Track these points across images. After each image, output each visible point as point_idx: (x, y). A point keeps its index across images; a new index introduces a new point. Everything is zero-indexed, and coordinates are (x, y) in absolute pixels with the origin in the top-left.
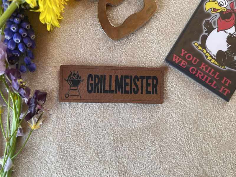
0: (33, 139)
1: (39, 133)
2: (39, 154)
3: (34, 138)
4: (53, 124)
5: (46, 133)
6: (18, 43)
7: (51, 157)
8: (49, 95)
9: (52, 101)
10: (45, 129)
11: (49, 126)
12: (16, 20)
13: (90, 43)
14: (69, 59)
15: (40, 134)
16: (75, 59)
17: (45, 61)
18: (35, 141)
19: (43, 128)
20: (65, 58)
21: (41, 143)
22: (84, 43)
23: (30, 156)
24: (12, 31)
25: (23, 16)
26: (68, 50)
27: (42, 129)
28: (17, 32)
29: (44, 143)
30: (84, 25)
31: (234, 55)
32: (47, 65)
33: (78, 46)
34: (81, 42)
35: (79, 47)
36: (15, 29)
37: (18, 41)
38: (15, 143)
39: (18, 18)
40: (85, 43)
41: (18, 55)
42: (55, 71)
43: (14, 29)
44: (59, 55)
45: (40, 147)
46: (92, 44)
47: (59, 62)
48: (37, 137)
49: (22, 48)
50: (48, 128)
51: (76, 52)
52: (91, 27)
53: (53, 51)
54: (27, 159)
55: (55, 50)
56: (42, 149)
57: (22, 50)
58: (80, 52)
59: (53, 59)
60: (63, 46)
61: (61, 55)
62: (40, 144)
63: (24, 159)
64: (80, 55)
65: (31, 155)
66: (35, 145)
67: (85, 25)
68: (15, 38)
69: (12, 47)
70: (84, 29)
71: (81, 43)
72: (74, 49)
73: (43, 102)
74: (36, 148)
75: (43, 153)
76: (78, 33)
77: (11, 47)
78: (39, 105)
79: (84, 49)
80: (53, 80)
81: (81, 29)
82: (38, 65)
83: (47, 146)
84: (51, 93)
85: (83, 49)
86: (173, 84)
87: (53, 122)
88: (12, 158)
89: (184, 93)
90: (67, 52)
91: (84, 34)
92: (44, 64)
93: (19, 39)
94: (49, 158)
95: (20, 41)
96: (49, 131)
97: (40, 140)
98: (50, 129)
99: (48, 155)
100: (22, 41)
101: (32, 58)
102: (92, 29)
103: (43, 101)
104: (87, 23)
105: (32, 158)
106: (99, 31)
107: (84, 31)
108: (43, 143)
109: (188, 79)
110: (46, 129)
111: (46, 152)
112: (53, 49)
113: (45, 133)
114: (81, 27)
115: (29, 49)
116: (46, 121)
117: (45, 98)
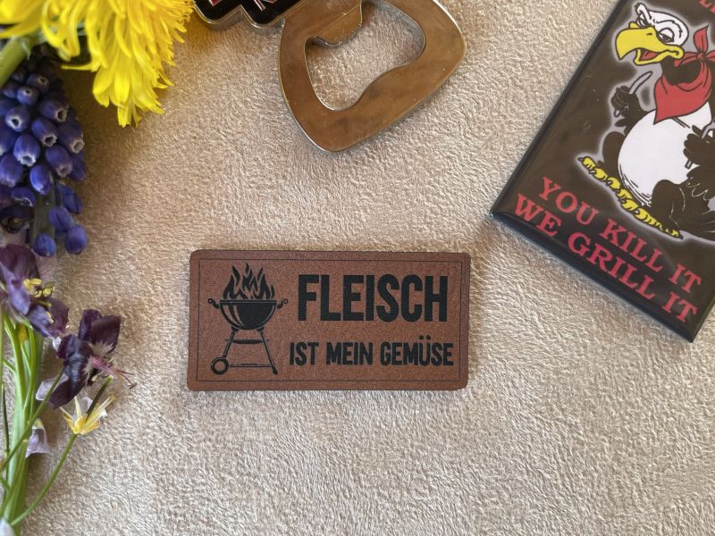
0: (78, 461)
1: (96, 444)
2: (97, 509)
3: (81, 459)
4: (141, 415)
5: (121, 442)
6: (29, 165)
7: (135, 519)
8: (129, 323)
9: (138, 343)
10: (115, 431)
11: (130, 420)
12: (22, 95)
13: (256, 160)
14: (191, 210)
15: (99, 447)
16: (210, 210)
17: (115, 217)
18: (86, 468)
19: (109, 428)
20: (178, 208)
21: (105, 475)
22: (238, 160)
23: (71, 514)
24: (11, 128)
25: (46, 83)
26: (187, 184)
27: (107, 432)
28: (28, 131)
29: (114, 475)
30: (237, 106)
31: (709, 196)
32: (122, 232)
33: (220, 170)
34: (227, 156)
35: (221, 173)
36: (20, 122)
37: (28, 159)
38: (21, 476)
39: (31, 86)
40: (242, 162)
41: (28, 203)
42: (149, 248)
43: (15, 122)
44: (160, 198)
45: (101, 486)
46: (262, 162)
47: (162, 220)
48: (91, 455)
49: (41, 180)
50: (123, 428)
51: (213, 188)
52: (259, 110)
53: (143, 186)
54: (62, 525)
55: (147, 184)
56: (105, 493)
57: (42, 186)
58: (227, 189)
59: (142, 213)
60: (173, 170)
61: (167, 199)
62: (101, 478)
63: (51, 523)
64: (227, 197)
65: (74, 513)
66: (84, 479)
67: (241, 105)
68: (18, 150)
69: (11, 178)
70: (238, 117)
71: (227, 162)
72: (207, 180)
73: (110, 348)
74: (89, 491)
75: (110, 506)
76: (218, 131)
77: (8, 180)
78: (94, 355)
79: (239, 180)
80: (142, 276)
81: (228, 118)
82: (94, 231)
83: (123, 484)
84: (136, 317)
85: (236, 180)
86: (519, 286)
87: (141, 408)
88: (14, 522)
89: (552, 314)
90: (186, 190)
91: (238, 133)
92: (114, 227)
93: (32, 152)
94: (129, 522)
95: (34, 160)
96: (128, 436)
97: (101, 466)
98: (133, 431)
99: (126, 512)
100: (41, 160)
101: (75, 211)
102: (262, 116)
103: (108, 344)
104: (249, 100)
105: (77, 520)
106: (284, 123)
107: (239, 122)
108: (111, 474)
109: (565, 269)
110: (121, 430)
111: (120, 504)
112: (140, 179)
113: (116, 444)
114: (227, 112)
115: (63, 183)
116: (119, 406)
117: (114, 334)
